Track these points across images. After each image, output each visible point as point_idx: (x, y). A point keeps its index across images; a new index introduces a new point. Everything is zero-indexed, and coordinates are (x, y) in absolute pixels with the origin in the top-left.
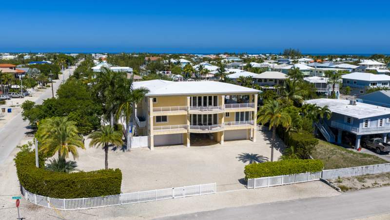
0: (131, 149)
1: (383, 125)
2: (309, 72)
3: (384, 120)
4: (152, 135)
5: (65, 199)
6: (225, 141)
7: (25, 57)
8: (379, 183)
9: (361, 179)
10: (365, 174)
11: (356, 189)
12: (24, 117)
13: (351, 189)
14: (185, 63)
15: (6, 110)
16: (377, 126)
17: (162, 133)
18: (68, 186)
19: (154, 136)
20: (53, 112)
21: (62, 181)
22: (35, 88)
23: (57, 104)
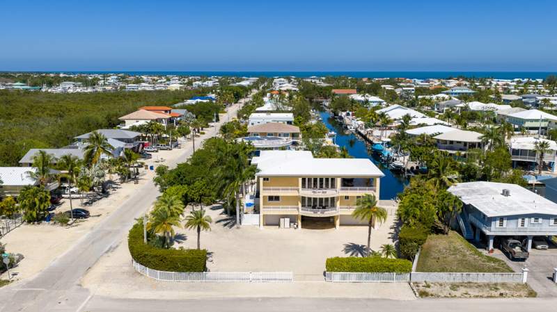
0: (241, 226)
1: (526, 226)
2: (547, 123)
3: (526, 220)
4: (261, 214)
5: (159, 271)
6: (341, 225)
7: (194, 83)
8: (470, 293)
9: (454, 287)
10: (466, 281)
11: (438, 296)
12: (155, 183)
13: (432, 295)
14: (376, 102)
15: (149, 167)
16: (517, 226)
17: (272, 213)
18: (161, 260)
19: (264, 215)
20: (182, 179)
21: (156, 256)
22: (187, 136)
23: (185, 171)
